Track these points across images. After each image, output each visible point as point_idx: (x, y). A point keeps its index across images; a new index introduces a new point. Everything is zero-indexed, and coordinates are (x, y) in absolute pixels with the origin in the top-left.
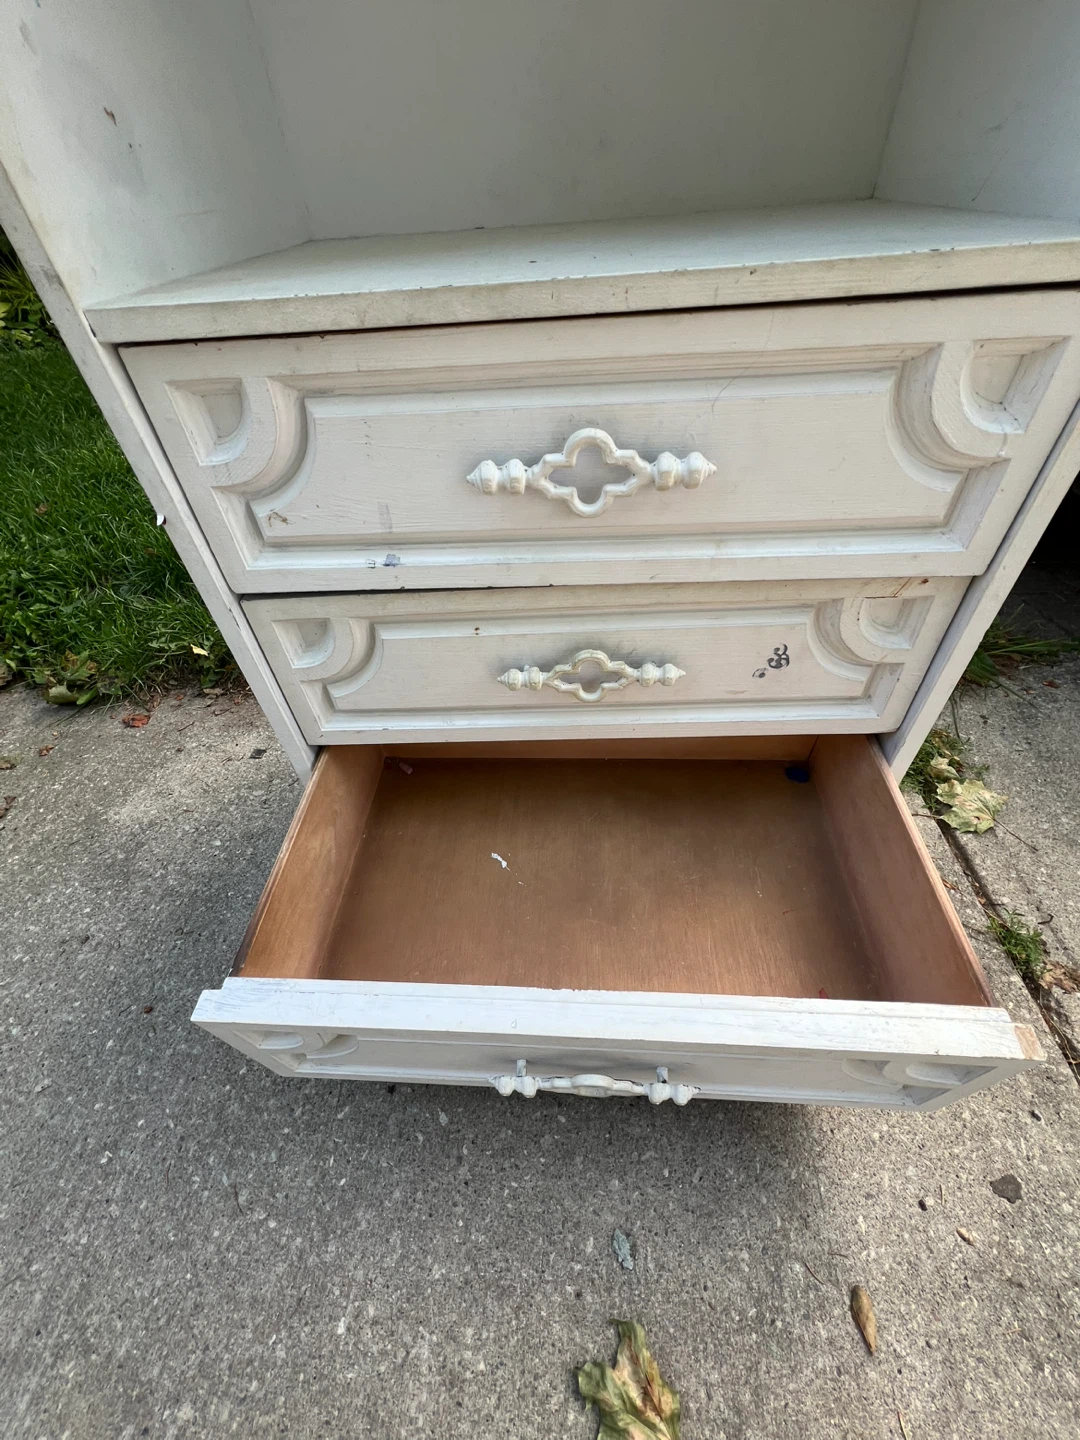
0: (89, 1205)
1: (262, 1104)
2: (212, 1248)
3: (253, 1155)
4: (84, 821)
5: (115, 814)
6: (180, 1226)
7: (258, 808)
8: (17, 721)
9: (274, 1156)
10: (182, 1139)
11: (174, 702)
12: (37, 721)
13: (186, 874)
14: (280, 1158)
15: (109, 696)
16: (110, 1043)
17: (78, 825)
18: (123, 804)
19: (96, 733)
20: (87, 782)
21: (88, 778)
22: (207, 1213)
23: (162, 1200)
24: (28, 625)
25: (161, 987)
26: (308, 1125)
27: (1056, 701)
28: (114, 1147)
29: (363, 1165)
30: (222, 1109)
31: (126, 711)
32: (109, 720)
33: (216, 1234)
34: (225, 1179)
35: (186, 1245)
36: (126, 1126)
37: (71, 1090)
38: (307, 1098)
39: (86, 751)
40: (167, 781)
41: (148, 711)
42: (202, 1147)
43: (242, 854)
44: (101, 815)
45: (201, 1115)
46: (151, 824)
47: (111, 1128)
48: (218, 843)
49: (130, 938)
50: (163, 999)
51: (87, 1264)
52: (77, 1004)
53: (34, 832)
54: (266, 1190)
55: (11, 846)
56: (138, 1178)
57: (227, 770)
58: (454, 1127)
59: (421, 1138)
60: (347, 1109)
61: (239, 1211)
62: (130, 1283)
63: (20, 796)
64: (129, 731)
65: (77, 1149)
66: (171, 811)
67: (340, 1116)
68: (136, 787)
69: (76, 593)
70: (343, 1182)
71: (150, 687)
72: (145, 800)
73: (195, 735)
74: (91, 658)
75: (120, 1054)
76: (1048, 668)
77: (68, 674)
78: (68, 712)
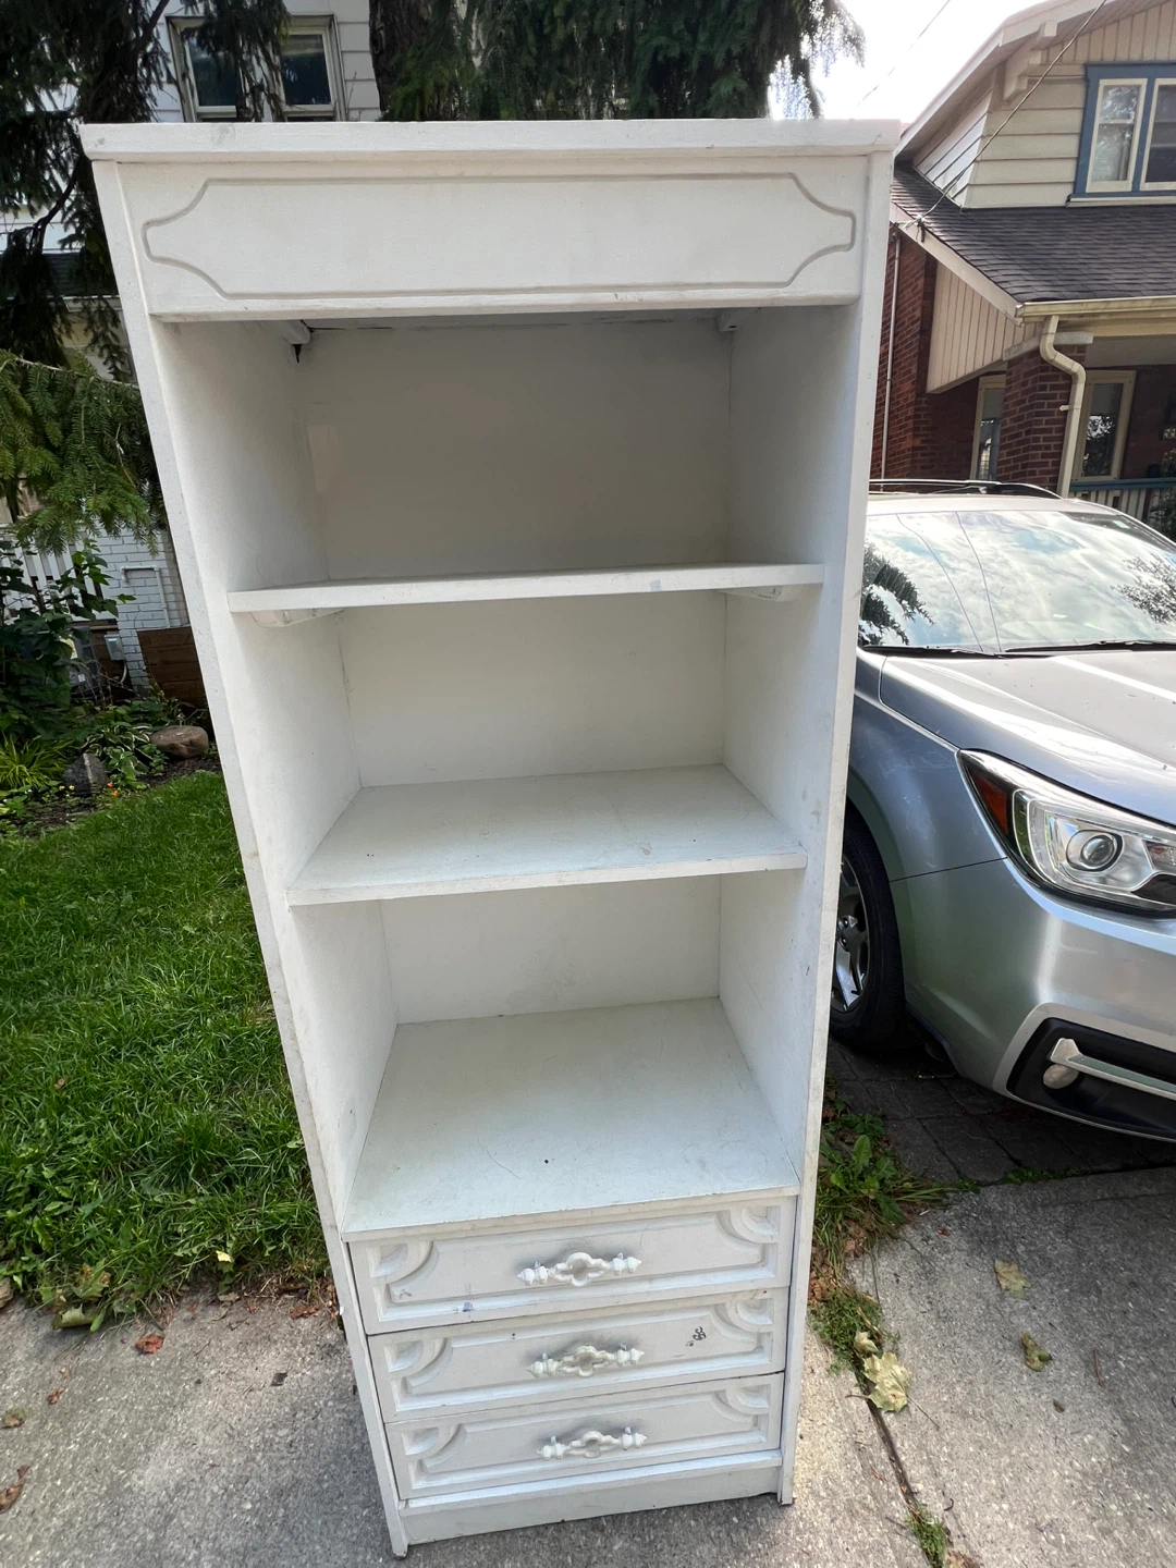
4: (106, 1492)
5: (139, 1479)
7: (285, 1454)
8: (19, 1356)
11: (187, 1315)
12: (40, 1355)
13: (219, 1552)
15: (123, 1314)
17: (101, 1499)
18: (146, 1465)
19: (108, 1366)
20: (104, 1436)
21: (104, 1431)
24: (41, 1231)
27: (948, 1252)
31: (137, 1333)
32: (119, 1344)
39: (100, 1392)
40: (190, 1426)
41: (162, 1330)
43: (274, 1518)
44: (124, 1482)
46: (179, 1488)
48: (249, 1506)
53: (53, 1515)
55: (30, 1538)
57: (250, 1404)
63: (33, 1464)
64: (143, 1360)
66: (197, 1468)
68: (158, 1438)
69: (93, 1185)
71: (163, 1297)
72: (169, 1454)
73: (213, 1358)
74: (106, 1268)
76: (942, 1212)
77: (79, 1291)
78: (74, 1338)
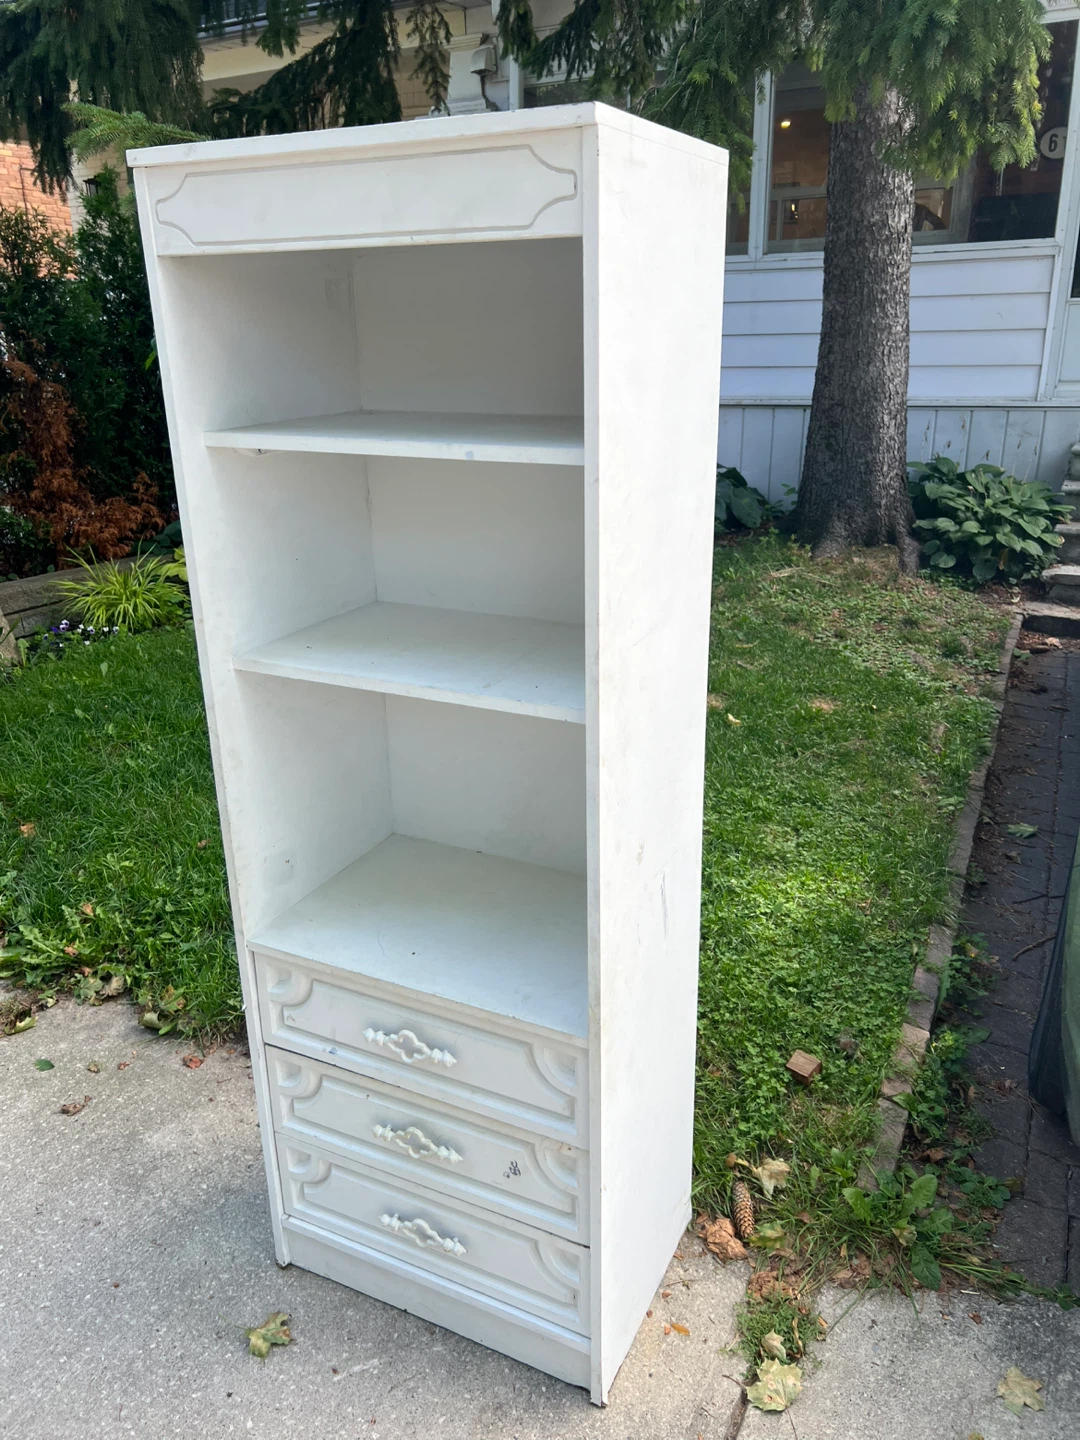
0: (48, 1379)
1: (155, 1370)
2: (98, 1429)
3: (138, 1394)
4: (127, 1134)
5: (149, 1137)
6: (87, 1412)
7: (243, 1170)
8: (113, 1032)
9: (148, 1400)
10: (105, 1368)
11: (225, 1055)
12: (125, 1037)
13: (175, 1202)
14: (151, 1402)
15: (183, 1033)
16: (88, 1297)
17: (123, 1137)
18: (157, 1131)
19: (161, 1063)
20: (140, 1103)
21: (142, 1100)
22: (103, 1412)
23: (84, 1395)
24: (153, 950)
25: (128, 1275)
26: (174, 1393)
28: (70, 1356)
29: (193, 1427)
30: (133, 1362)
31: (188, 1050)
32: (174, 1053)
33: (103, 1424)
34: (119, 1399)
35: (86, 1422)
36: (79, 1348)
37: (58, 1314)
38: (180, 1378)
39: (149, 1076)
40: (193, 1123)
41: (204, 1056)
42: (114, 1377)
43: (216, 1202)
44: (140, 1135)
45: (120, 1360)
46: (169, 1155)
47: (72, 1345)
48: (205, 1187)
49: (124, 1234)
50: (127, 1282)
51: (37, 1407)
52: (79, 1264)
53: (94, 1131)
54: (137, 1415)
55: (77, 1136)
56: (76, 1377)
57: (236, 1129)
58: (253, 1432)
59: (232, 1428)
60: (199, 1394)
61: (118, 1419)
62: (53, 1426)
63: (95, 1098)
64: (184, 1069)
65: (51, 1348)
66: (185, 1149)
67: (194, 1396)
68: (171, 1120)
69: (197, 930)
70: (178, 1430)
71: (213, 1035)
72: (172, 1133)
73: (228, 1090)
74: (184, 995)
75: (91, 1305)
77: (162, 1004)
78: (149, 1037)
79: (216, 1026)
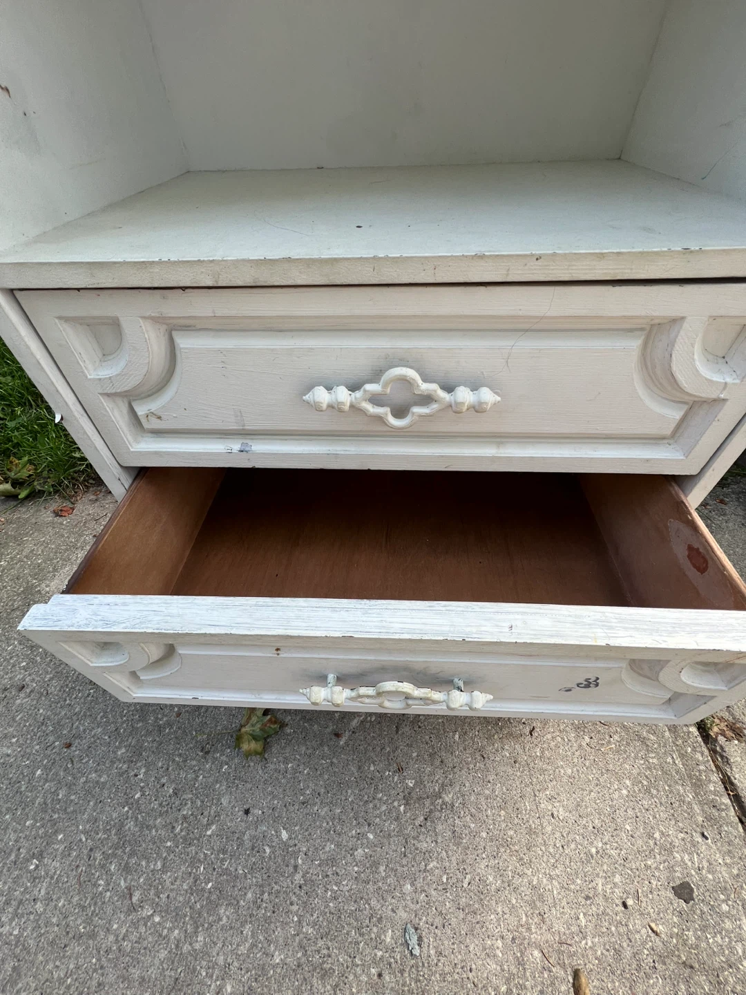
0: (21, 902)
1: (151, 823)
2: (111, 938)
3: (144, 863)
4: (22, 591)
5: (47, 586)
6: (88, 921)
9: (159, 864)
10: (91, 850)
11: (92, 497)
14: (163, 866)
15: (44, 492)
16: (39, 772)
17: (19, 595)
18: (52, 578)
19: (33, 521)
20: (25, 560)
22: (109, 910)
23: (76, 899)
25: (78, 727)
26: (185, 839)
27: (725, 515)
28: (40, 856)
29: (226, 872)
30: (122, 825)
31: (56, 503)
32: (43, 509)
33: (115, 926)
34: (122, 883)
35: (93, 935)
36: (49, 839)
37: (8, 809)
38: (185, 818)
39: (26, 535)
41: (73, 504)
42: (106, 857)
44: (36, 587)
45: (106, 831)
47: (39, 841)
49: (55, 687)
50: (79, 737)
51: (18, 951)
52: (14, 740)
54: (152, 892)
56: (57, 881)
58: (291, 842)
59: (268, 850)
60: (214, 827)
61: (133, 909)
62: (50, 966)
64: (60, 520)
65: (13, 857)
67: (209, 833)
68: (62, 565)
69: (18, 410)
70: (210, 885)
71: (74, 485)
74: (30, 462)
75: (46, 781)
77: (12, 474)
78: (13, 503)
79: (73, 478)
